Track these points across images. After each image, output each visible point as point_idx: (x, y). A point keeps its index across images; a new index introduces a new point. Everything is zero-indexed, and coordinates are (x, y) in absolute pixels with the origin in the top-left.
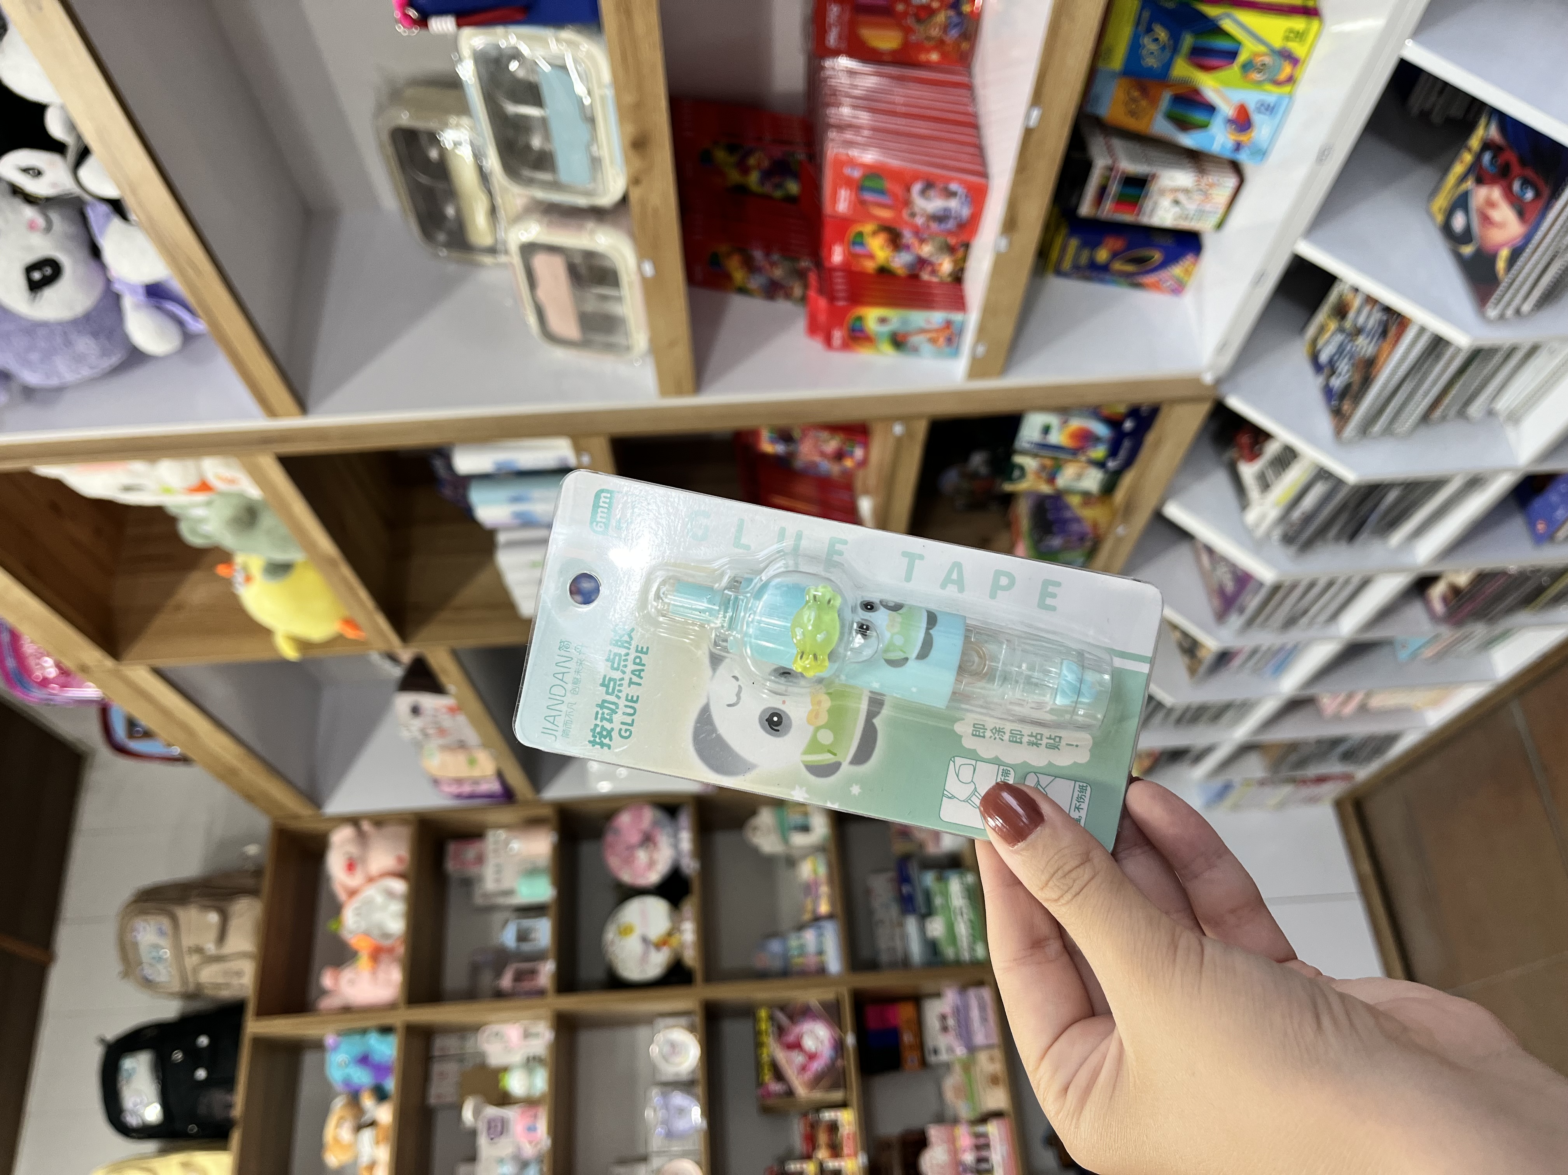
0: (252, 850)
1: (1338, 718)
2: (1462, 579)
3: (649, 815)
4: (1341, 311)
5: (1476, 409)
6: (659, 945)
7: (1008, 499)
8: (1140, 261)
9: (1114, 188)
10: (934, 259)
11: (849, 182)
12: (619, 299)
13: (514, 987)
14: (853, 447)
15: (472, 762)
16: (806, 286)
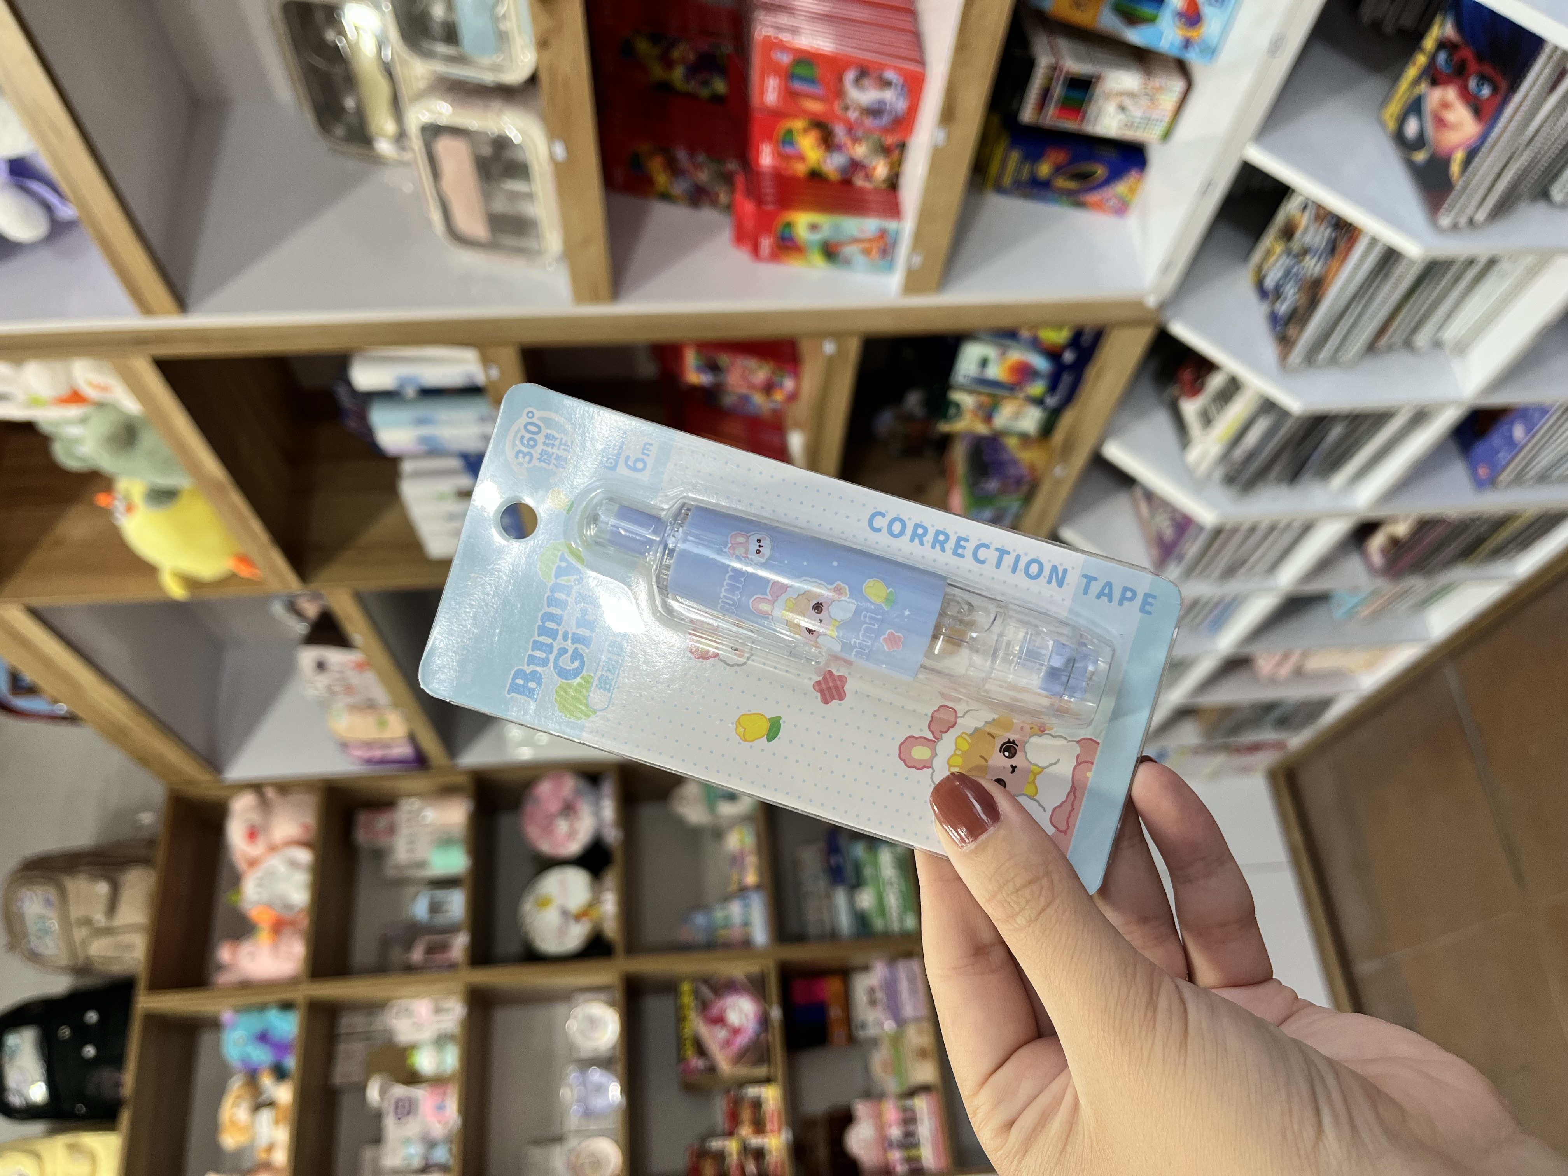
0: (147, 818)
1: (1273, 681)
2: (1401, 529)
3: (570, 784)
4: (1288, 233)
5: (1422, 339)
6: (578, 917)
7: (945, 442)
8: (1083, 177)
9: (1058, 90)
10: (866, 161)
11: (776, 69)
12: (530, 196)
13: (426, 961)
14: (782, 377)
15: (382, 724)
16: (732, 190)
